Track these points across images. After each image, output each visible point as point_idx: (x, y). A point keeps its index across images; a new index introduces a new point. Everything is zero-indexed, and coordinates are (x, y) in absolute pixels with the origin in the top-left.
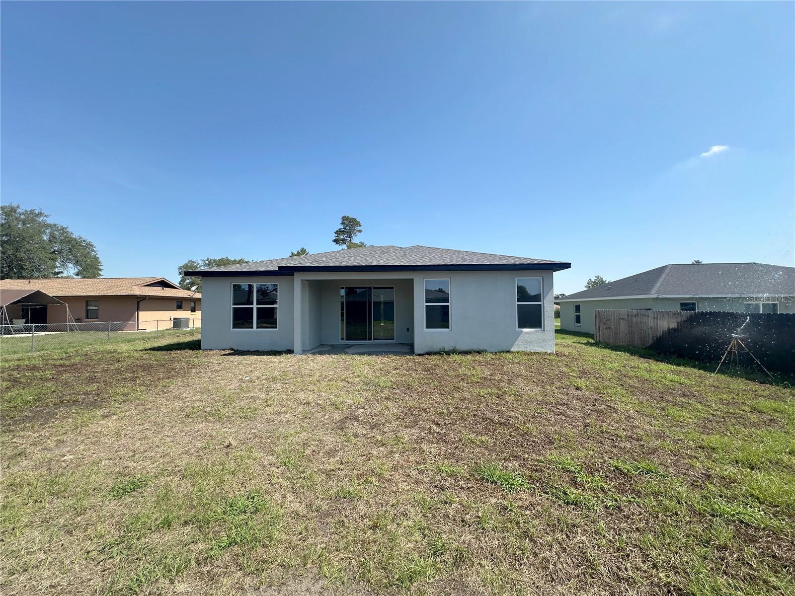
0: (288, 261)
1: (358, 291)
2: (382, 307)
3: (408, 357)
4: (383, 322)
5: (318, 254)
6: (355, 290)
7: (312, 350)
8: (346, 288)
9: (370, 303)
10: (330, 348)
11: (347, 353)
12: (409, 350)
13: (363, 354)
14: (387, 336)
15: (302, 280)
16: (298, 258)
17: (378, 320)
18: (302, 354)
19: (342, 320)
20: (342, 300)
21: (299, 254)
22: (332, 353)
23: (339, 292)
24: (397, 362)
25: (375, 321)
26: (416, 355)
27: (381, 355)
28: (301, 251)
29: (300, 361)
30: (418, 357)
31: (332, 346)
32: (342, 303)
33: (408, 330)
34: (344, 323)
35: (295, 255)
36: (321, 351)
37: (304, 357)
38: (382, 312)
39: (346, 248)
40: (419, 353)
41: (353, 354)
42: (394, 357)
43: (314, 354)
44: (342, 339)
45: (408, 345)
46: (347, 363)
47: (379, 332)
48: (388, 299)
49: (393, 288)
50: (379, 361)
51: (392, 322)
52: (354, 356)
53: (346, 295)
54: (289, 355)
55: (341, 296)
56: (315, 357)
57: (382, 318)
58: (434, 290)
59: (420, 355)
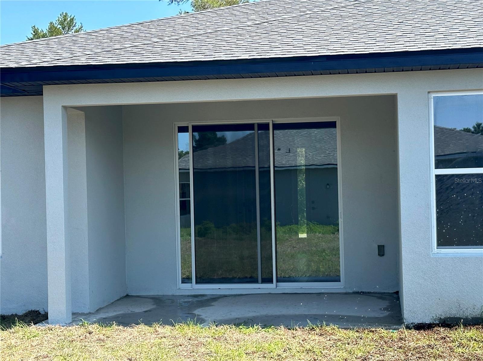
0: (22, 53)
1: (230, 136)
2: (302, 183)
3: (383, 332)
4: (304, 227)
5: (108, 31)
6: (219, 134)
7: (98, 311)
8: (196, 129)
9: (265, 173)
10: (149, 306)
11: (200, 321)
12: (386, 313)
13: (248, 322)
14: (318, 270)
15: (65, 108)
16: (53, 41)
17: (291, 223)
18: (70, 324)
19: (185, 225)
20: (183, 166)
21: (53, 31)
22: (158, 321)
23: (173, 142)
24: (349, 347)
25: (282, 225)
26: (408, 327)
27: (303, 325)
28: (61, 23)
29: (66, 343)
30: (414, 332)
31: (158, 300)
32: (184, 174)
33: (381, 250)
34: (190, 235)
35: (44, 36)
36: (124, 316)
37: (76, 331)
38: (302, 199)
39: (190, 9)
40: (417, 321)
41: (219, 323)
42: (341, 334)
43: (105, 322)
44: (186, 280)
45: (381, 296)
46: (203, 350)
47: (293, 257)
48: (319, 159)
49: (333, 125)
50: (295, 345)
51: (330, 228)
52: (221, 329)
53: (195, 149)
54: (33, 328)
55: (181, 155)
56: (107, 331)
57: (303, 217)
58: (459, 128)
59: (420, 327)
